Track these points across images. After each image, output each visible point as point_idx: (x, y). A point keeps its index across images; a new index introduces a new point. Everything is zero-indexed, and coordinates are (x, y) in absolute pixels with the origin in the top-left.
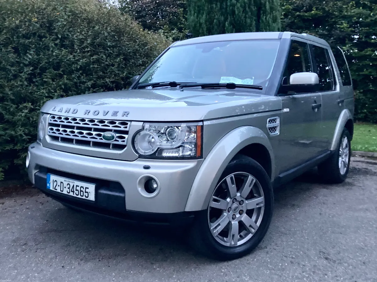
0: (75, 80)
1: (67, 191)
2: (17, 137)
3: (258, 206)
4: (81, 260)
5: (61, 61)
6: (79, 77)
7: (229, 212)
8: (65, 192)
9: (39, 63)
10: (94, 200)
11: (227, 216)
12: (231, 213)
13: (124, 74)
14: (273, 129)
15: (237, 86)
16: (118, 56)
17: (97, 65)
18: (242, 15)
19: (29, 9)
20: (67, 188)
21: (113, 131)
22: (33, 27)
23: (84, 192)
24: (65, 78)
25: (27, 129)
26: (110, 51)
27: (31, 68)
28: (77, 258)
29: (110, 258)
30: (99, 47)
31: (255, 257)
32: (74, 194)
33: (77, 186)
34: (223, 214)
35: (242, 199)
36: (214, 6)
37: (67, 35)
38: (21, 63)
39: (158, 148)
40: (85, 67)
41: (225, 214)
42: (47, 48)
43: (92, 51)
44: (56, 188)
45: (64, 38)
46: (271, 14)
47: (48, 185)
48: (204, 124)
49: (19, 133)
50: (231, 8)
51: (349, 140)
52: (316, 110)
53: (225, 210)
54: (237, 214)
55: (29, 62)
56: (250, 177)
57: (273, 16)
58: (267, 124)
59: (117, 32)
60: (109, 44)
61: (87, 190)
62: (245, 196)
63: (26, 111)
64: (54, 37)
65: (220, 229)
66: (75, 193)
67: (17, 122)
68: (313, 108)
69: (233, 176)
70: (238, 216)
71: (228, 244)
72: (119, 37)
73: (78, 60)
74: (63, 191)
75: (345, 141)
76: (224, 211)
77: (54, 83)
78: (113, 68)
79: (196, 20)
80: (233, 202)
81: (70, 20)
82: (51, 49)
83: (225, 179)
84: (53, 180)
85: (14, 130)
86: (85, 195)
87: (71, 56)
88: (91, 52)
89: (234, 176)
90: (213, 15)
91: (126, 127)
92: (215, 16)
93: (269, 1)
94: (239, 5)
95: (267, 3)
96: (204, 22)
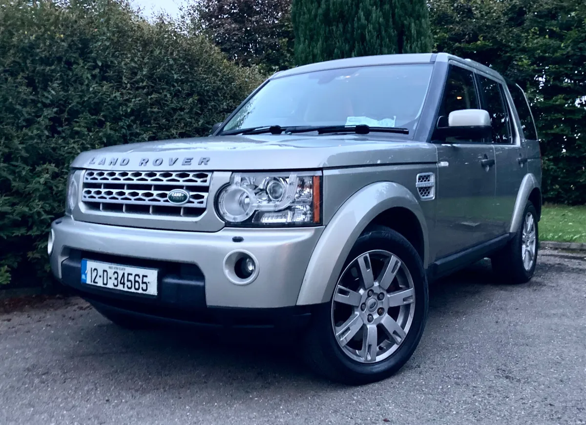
0: (124, 131)
1: (114, 284)
2: (31, 216)
3: (405, 303)
4: (137, 391)
5: (101, 101)
6: (129, 127)
7: (362, 310)
8: (110, 285)
9: (67, 101)
10: (156, 294)
11: (360, 315)
12: (366, 312)
13: (200, 123)
14: (426, 190)
15: (371, 129)
16: (189, 95)
17: (158, 109)
18: (376, 43)
19: (51, 21)
20: (113, 278)
21: (184, 188)
22: (58, 48)
23: (141, 282)
24: (108, 128)
25: (47, 203)
26: (177, 88)
27: (55, 110)
28: (130, 389)
29: (181, 387)
30: (160, 81)
31: (402, 380)
32: (124, 287)
33: (129, 274)
34: (354, 312)
35: (382, 291)
36: (334, 28)
37: (112, 62)
38: (39, 102)
39: (255, 211)
40: (139, 111)
41: (357, 313)
42: (79, 80)
43: (150, 87)
44: (96, 281)
45: (106, 67)
46: (417, 41)
47: (83, 277)
48: (324, 174)
49: (36, 210)
50: (359, 31)
51: (537, 220)
52: (488, 168)
53: (358, 307)
54: (374, 314)
55: (51, 101)
56: (394, 259)
57: (421, 44)
58: (416, 182)
59: (189, 60)
60: (175, 76)
61: (145, 280)
62: (388, 286)
63: (47, 176)
64: (90, 64)
65: (350, 335)
66: (126, 286)
67: (33, 193)
68: (484, 165)
69: (368, 255)
70: (376, 316)
71: (362, 360)
72: (191, 67)
73: (129, 100)
74: (106, 284)
75: (530, 221)
76: (355, 309)
77: (91, 134)
78: (182, 113)
79: (308, 50)
80: (369, 296)
81: (116, 40)
82: (86, 82)
83: (357, 260)
84: (92, 268)
85: (27, 206)
86: (142, 288)
87: (118, 94)
88: (148, 88)
89: (370, 255)
91: (205, 181)
92: (336, 43)
93: (415, 22)
94: (371, 27)
95: (413, 24)
96: (319, 52)
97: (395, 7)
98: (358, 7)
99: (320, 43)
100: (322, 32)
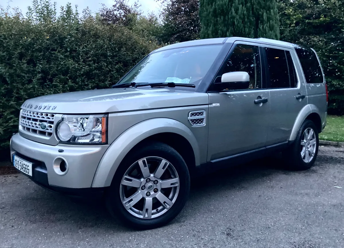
0: (80, 83)
3: (173, 186)
5: (68, 68)
7: (143, 190)
9: (50, 70)
11: (141, 192)
12: (145, 191)
14: (199, 121)
15: (175, 84)
16: (117, 63)
17: (99, 71)
18: (241, 26)
21: (48, 122)
24: (70, 82)
26: (110, 60)
30: (101, 57)
35: (156, 179)
37: (76, 48)
40: (88, 73)
41: (139, 191)
45: (73, 51)
46: (267, 23)
48: (109, 116)
52: (261, 105)
53: (139, 188)
54: (152, 191)
57: (270, 24)
58: (188, 116)
62: (160, 176)
64: (63, 50)
65: (132, 203)
68: (257, 103)
69: (145, 159)
70: (152, 193)
71: (142, 217)
72: (119, 48)
75: (311, 132)
76: (138, 189)
77: (61, 86)
80: (147, 182)
83: (137, 162)
89: (147, 160)
90: (218, 27)
92: (219, 27)
93: (266, 12)
94: (238, 17)
95: (265, 14)
96: (210, 33)
97: (254, 4)
98: (231, 6)
99: (211, 27)
100: (213, 22)
